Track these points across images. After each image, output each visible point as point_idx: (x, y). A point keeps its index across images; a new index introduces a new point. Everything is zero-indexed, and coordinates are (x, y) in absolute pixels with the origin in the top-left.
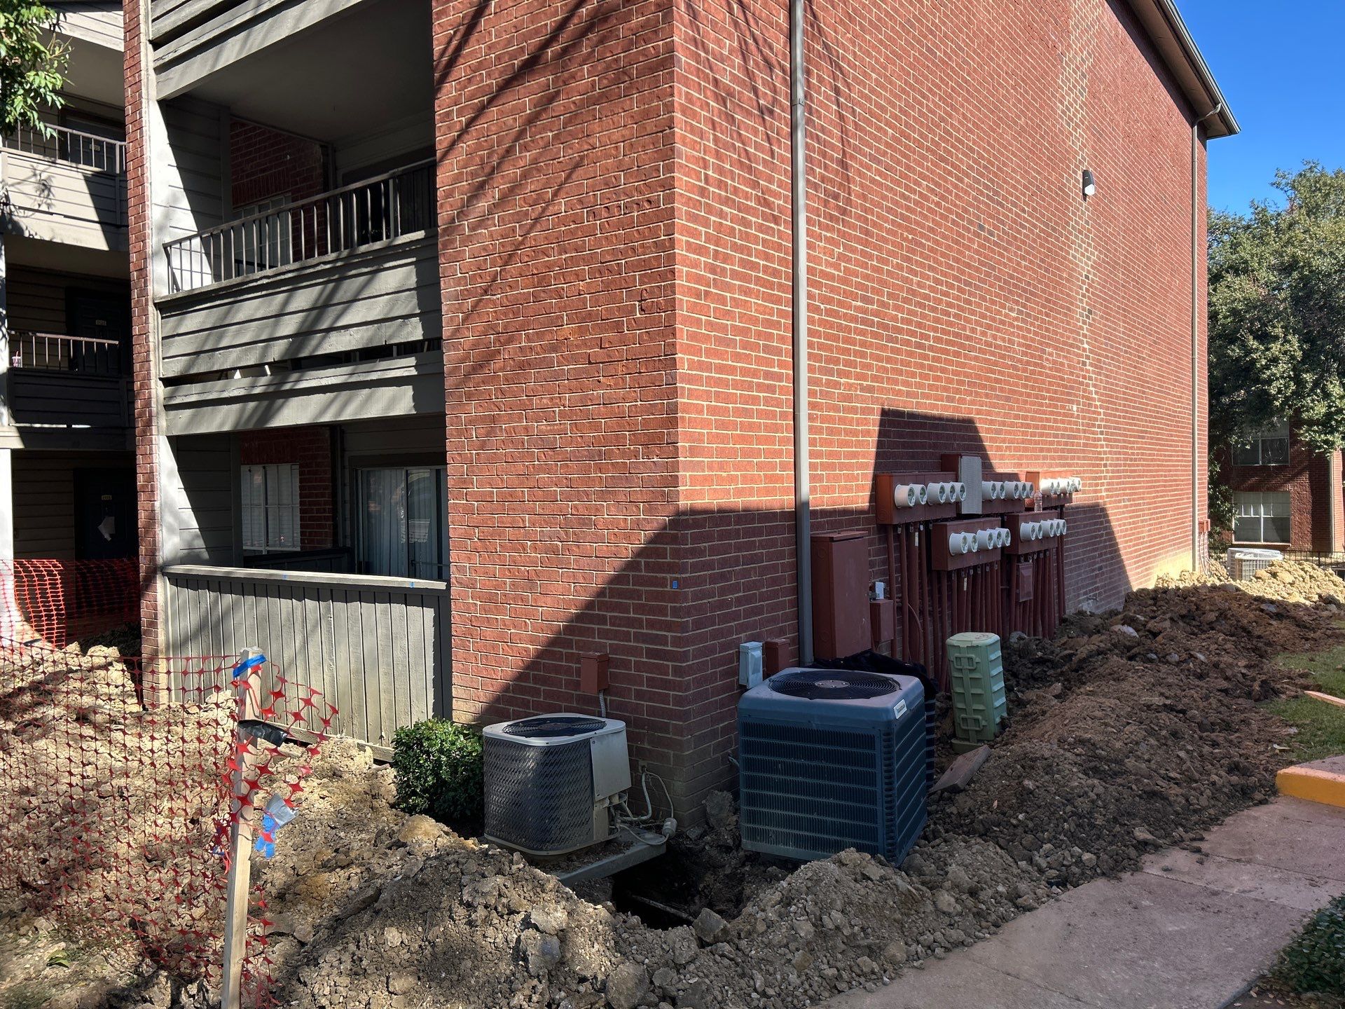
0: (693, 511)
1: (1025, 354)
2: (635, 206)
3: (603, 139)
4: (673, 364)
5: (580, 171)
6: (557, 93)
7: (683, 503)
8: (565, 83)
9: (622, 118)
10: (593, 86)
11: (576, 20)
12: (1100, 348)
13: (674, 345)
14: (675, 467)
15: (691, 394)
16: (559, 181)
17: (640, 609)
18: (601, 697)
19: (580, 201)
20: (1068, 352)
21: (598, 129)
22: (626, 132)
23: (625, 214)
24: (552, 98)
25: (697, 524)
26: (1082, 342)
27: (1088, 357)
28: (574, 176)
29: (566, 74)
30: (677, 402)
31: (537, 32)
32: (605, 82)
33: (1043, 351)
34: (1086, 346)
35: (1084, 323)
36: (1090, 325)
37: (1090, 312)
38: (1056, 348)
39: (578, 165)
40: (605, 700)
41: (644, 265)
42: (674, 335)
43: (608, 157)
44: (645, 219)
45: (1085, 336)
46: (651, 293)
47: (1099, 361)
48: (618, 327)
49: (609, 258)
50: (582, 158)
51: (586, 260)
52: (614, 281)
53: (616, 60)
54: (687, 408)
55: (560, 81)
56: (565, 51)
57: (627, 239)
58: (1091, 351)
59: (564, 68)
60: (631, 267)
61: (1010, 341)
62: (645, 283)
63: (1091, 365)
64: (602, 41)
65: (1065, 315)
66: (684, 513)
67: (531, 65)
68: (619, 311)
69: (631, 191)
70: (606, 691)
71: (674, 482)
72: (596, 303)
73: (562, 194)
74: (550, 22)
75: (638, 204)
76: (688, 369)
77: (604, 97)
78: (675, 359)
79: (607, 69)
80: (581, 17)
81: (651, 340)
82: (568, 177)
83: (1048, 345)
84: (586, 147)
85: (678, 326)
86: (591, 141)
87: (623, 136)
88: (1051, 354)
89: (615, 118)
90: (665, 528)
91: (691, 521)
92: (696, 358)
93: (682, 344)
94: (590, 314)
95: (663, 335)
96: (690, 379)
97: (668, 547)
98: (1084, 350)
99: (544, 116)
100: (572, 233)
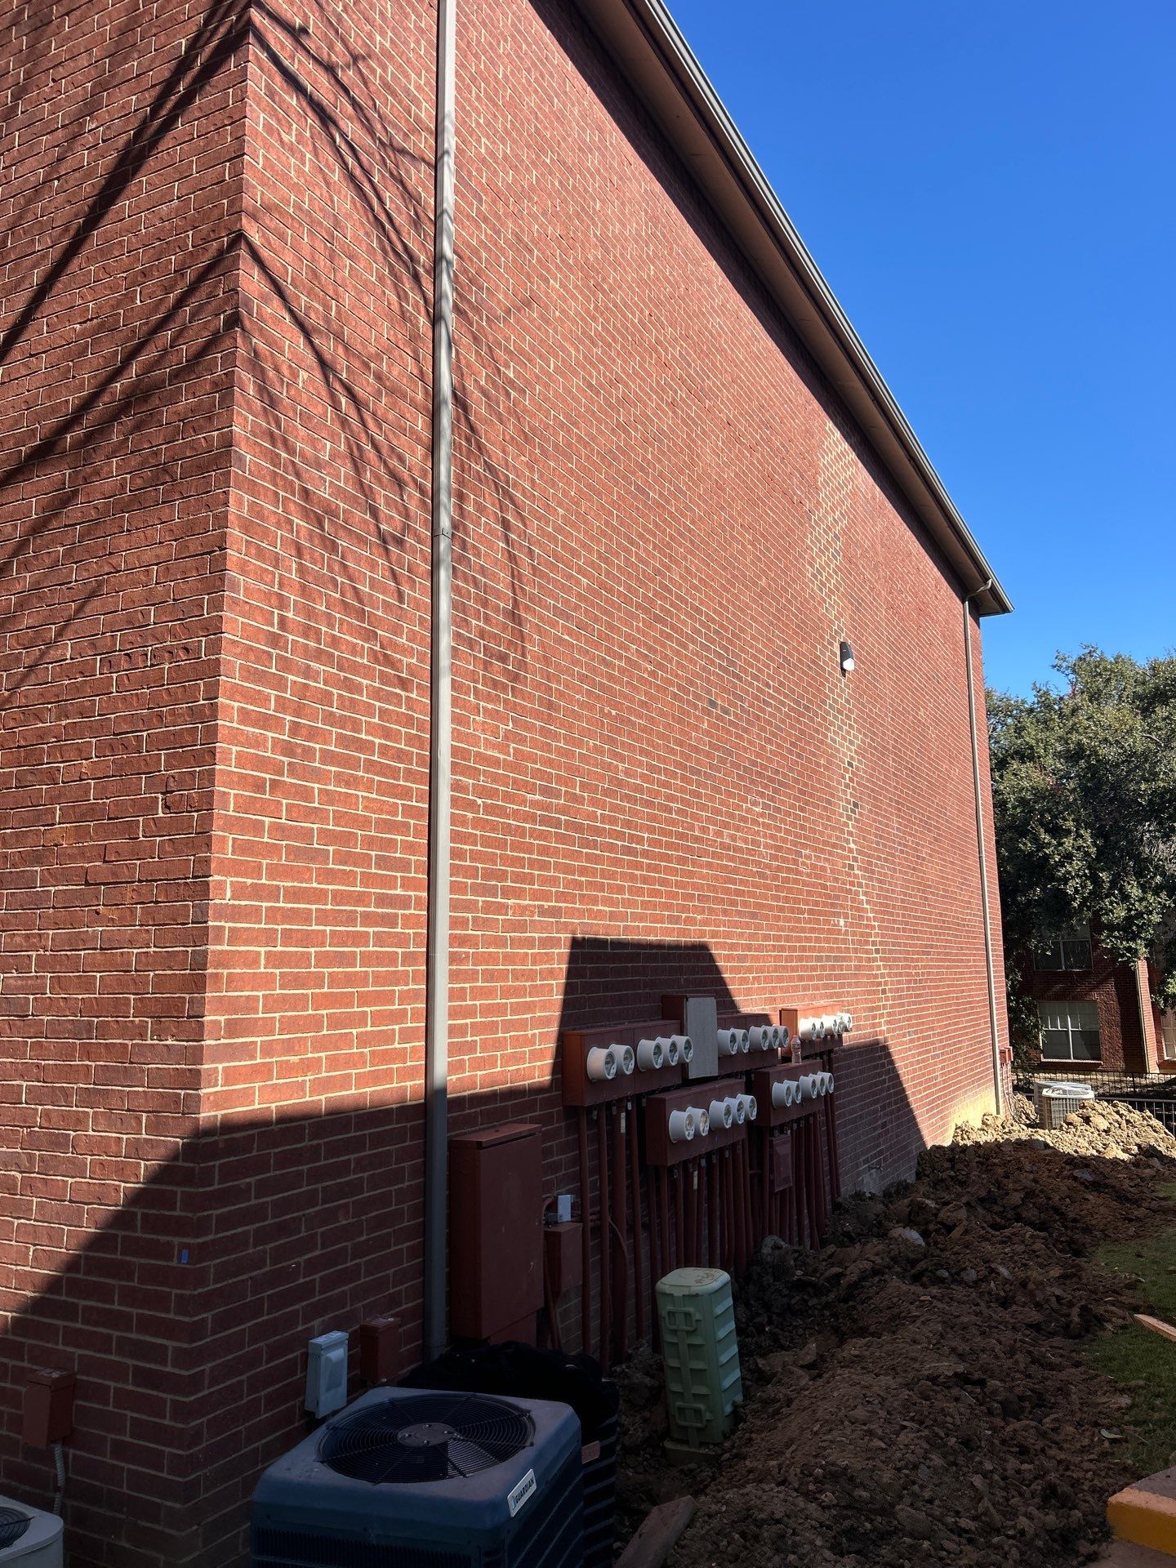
0: (229, 1127)
1: (774, 858)
2: (166, 655)
3: (130, 559)
4: (204, 891)
5: (96, 603)
6: (75, 493)
7: (207, 1114)
8: (86, 481)
9: (158, 532)
10: (123, 487)
11: (106, 398)
12: (870, 848)
13: (207, 861)
14: (197, 1056)
15: (235, 936)
16: (65, 614)
17: (129, 1296)
18: (58, 1450)
19: (93, 645)
20: (830, 853)
21: (125, 546)
22: (162, 551)
23: (152, 665)
24: (67, 500)
25: (232, 1148)
26: (847, 841)
27: (855, 859)
28: (88, 609)
29: (88, 469)
30: (206, 951)
31: (54, 410)
32: (139, 481)
33: (799, 854)
34: (852, 846)
35: (849, 818)
36: (857, 820)
37: (856, 805)
38: (815, 849)
39: (93, 595)
40: (65, 1456)
41: (174, 740)
42: (209, 846)
43: (135, 584)
44: (177, 674)
45: (850, 834)
46: (181, 781)
47: (870, 863)
48: (130, 830)
49: (125, 728)
50: (100, 584)
51: (95, 730)
52: (129, 762)
53: (156, 454)
54: (225, 960)
55: (80, 476)
56: (89, 437)
57: (154, 702)
58: (859, 852)
59: (87, 462)
60: (156, 742)
61: (754, 842)
62: (173, 767)
63: (860, 868)
64: (138, 427)
65: (825, 809)
66: (210, 1132)
67: (44, 453)
68: (133, 807)
69: (162, 633)
70: (66, 1441)
71: (194, 1079)
72: (102, 794)
73: (69, 633)
74: (73, 400)
75: (170, 652)
76: (233, 898)
77: (136, 503)
78: (207, 883)
79: (143, 465)
80: (113, 394)
81: (177, 853)
82: (79, 609)
83: (805, 846)
84: (107, 569)
85: (216, 833)
86: (114, 561)
87: (157, 556)
88: (808, 857)
89: (149, 531)
90: (175, 1157)
91: (221, 1145)
92: (249, 881)
93: (221, 861)
94: (92, 808)
95: (191, 845)
96: (235, 914)
97: (179, 1190)
98: (851, 850)
99: (55, 524)
100: (77, 688)
